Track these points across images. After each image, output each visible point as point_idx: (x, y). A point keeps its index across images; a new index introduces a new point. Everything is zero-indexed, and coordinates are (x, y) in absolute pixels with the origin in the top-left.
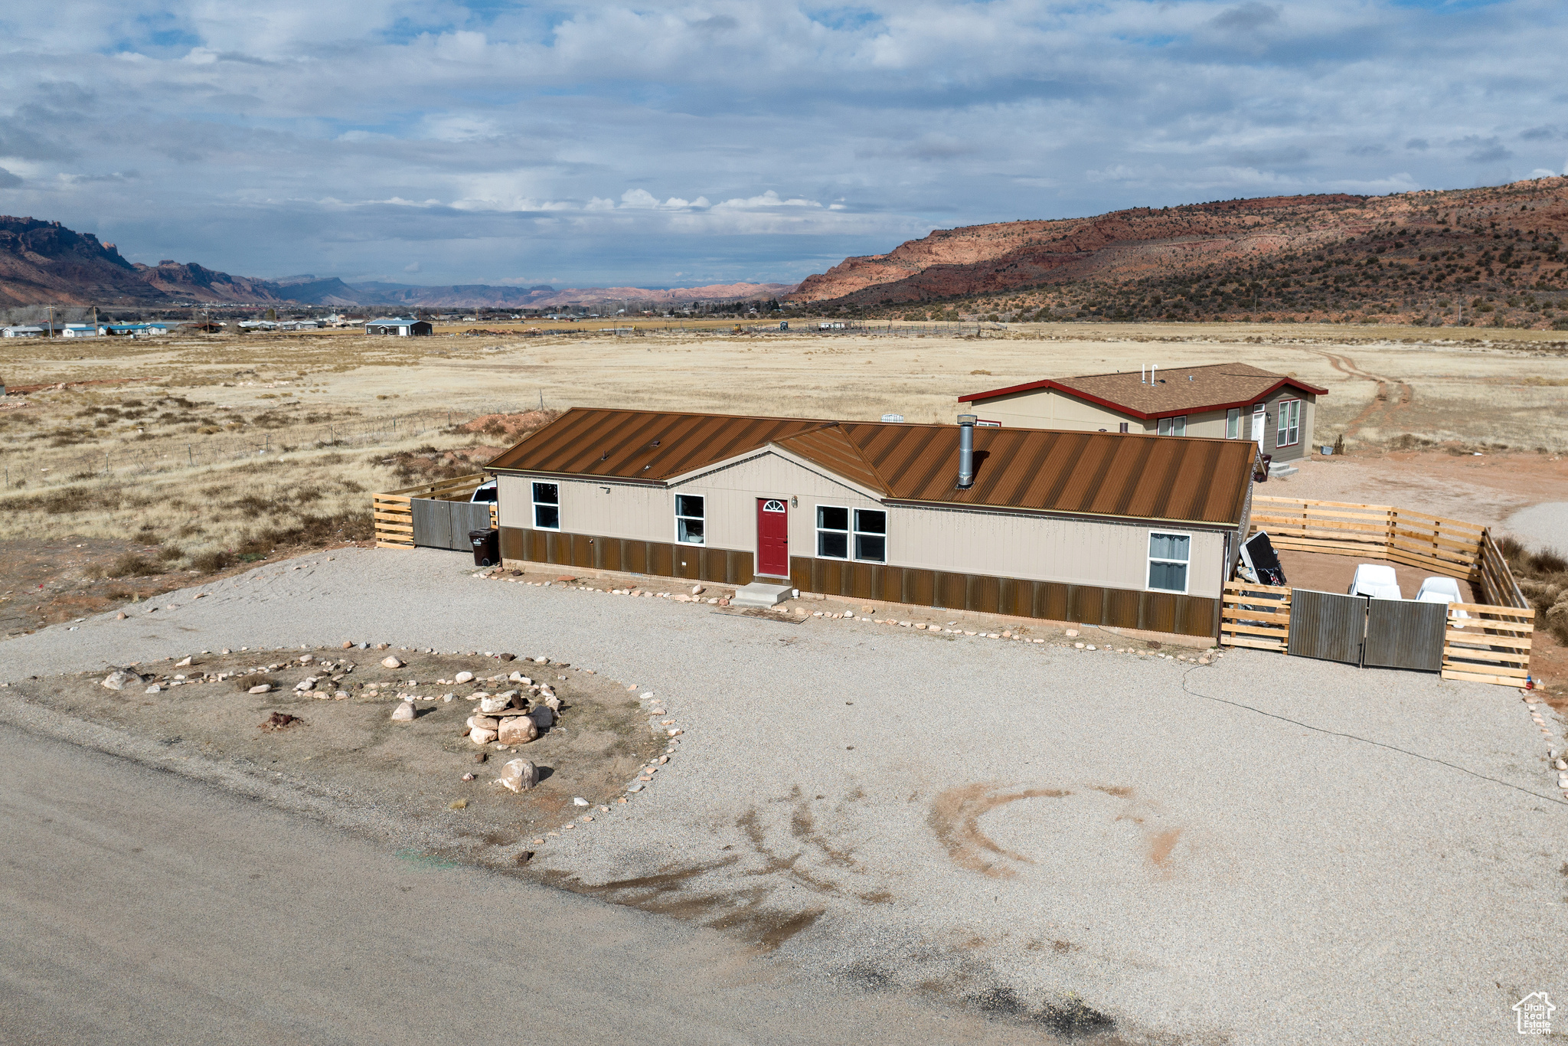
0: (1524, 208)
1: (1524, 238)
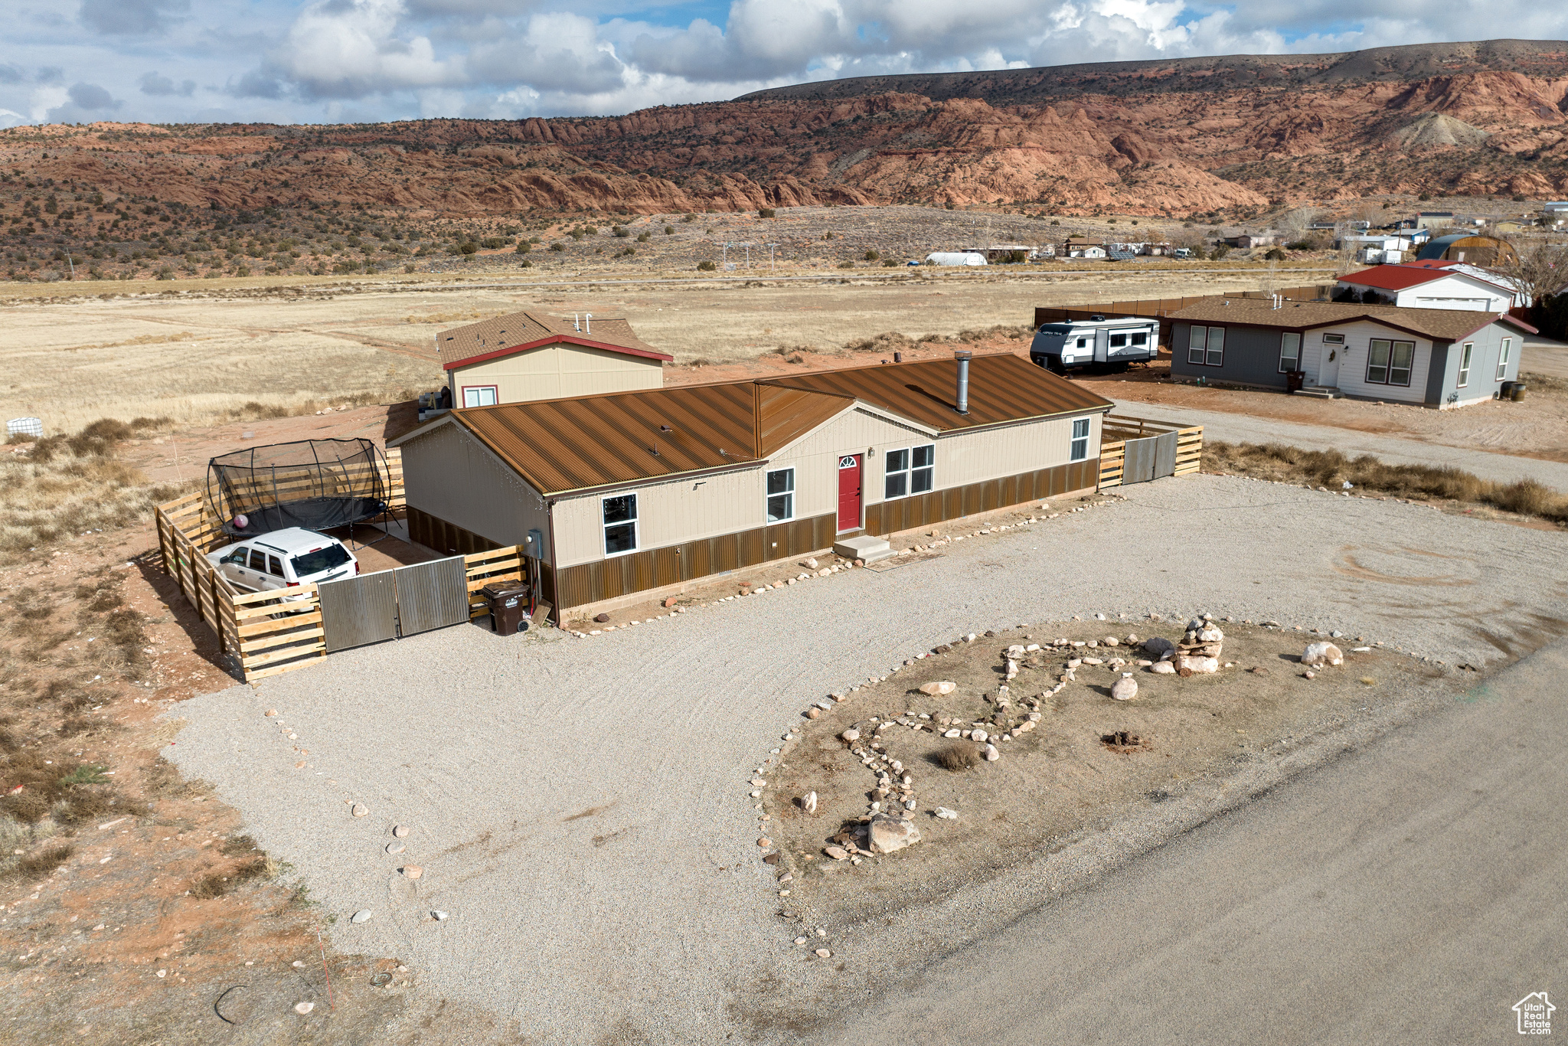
0: (45, 156)
1: (61, 187)
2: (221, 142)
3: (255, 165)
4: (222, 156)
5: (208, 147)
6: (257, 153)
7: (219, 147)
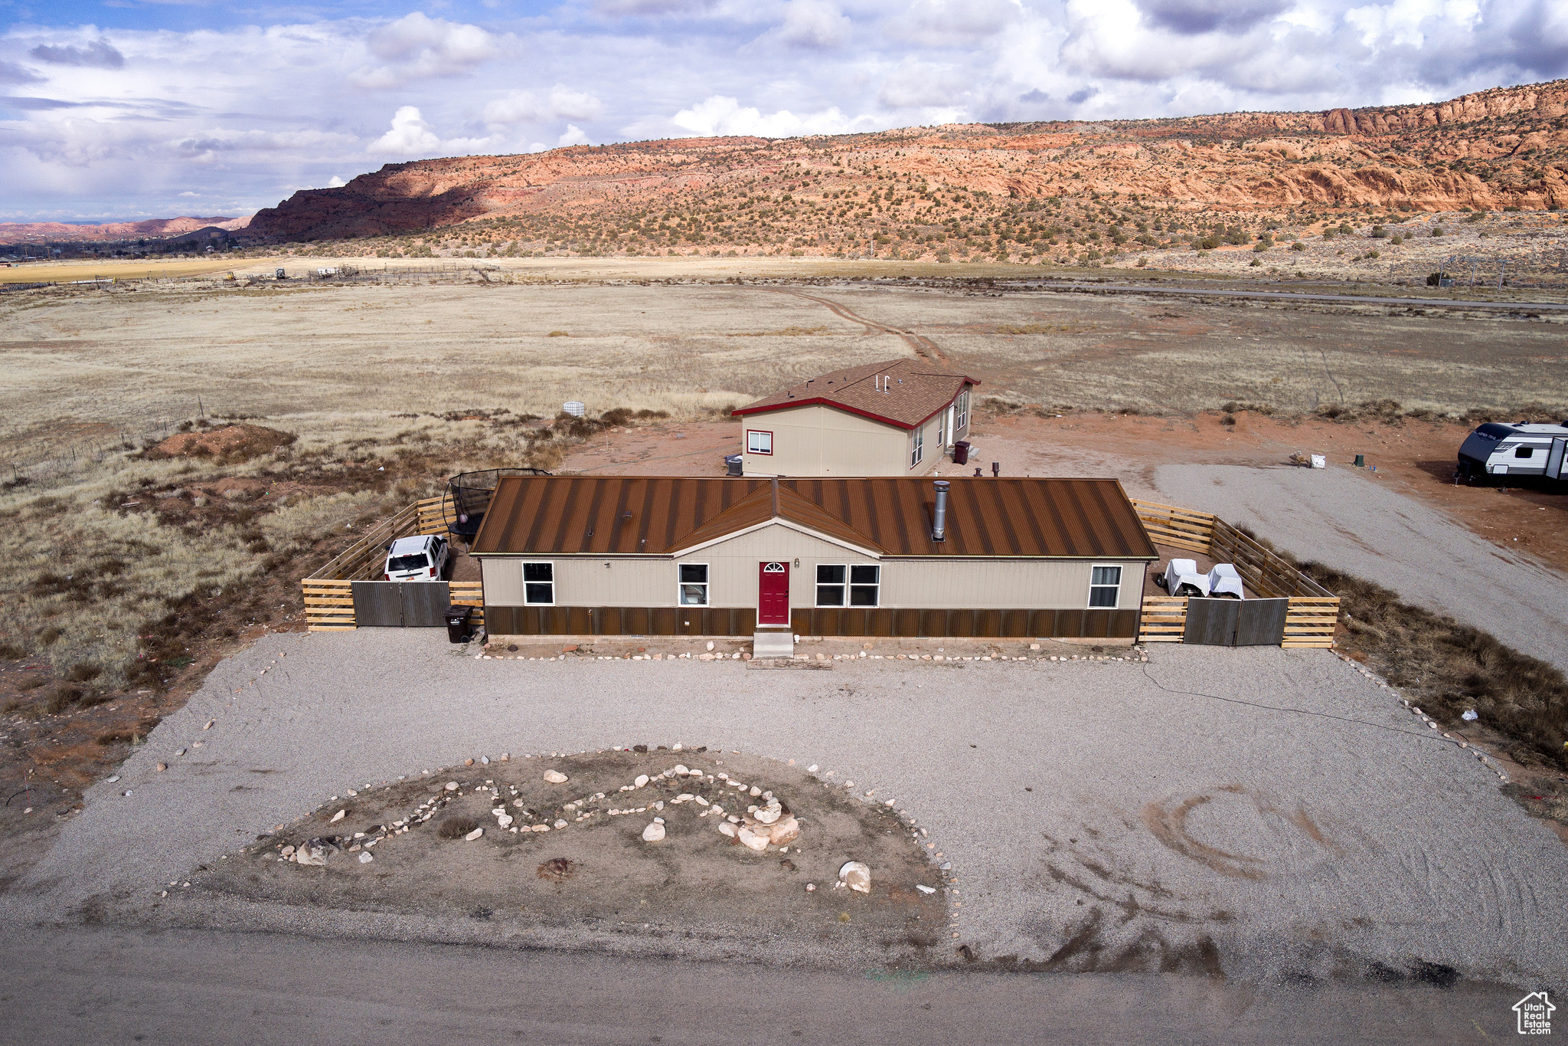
0: (897, 154)
1: (900, 179)
2: (1033, 138)
3: (1055, 159)
4: (1030, 151)
5: (1022, 143)
6: (1060, 148)
7: (1031, 143)
